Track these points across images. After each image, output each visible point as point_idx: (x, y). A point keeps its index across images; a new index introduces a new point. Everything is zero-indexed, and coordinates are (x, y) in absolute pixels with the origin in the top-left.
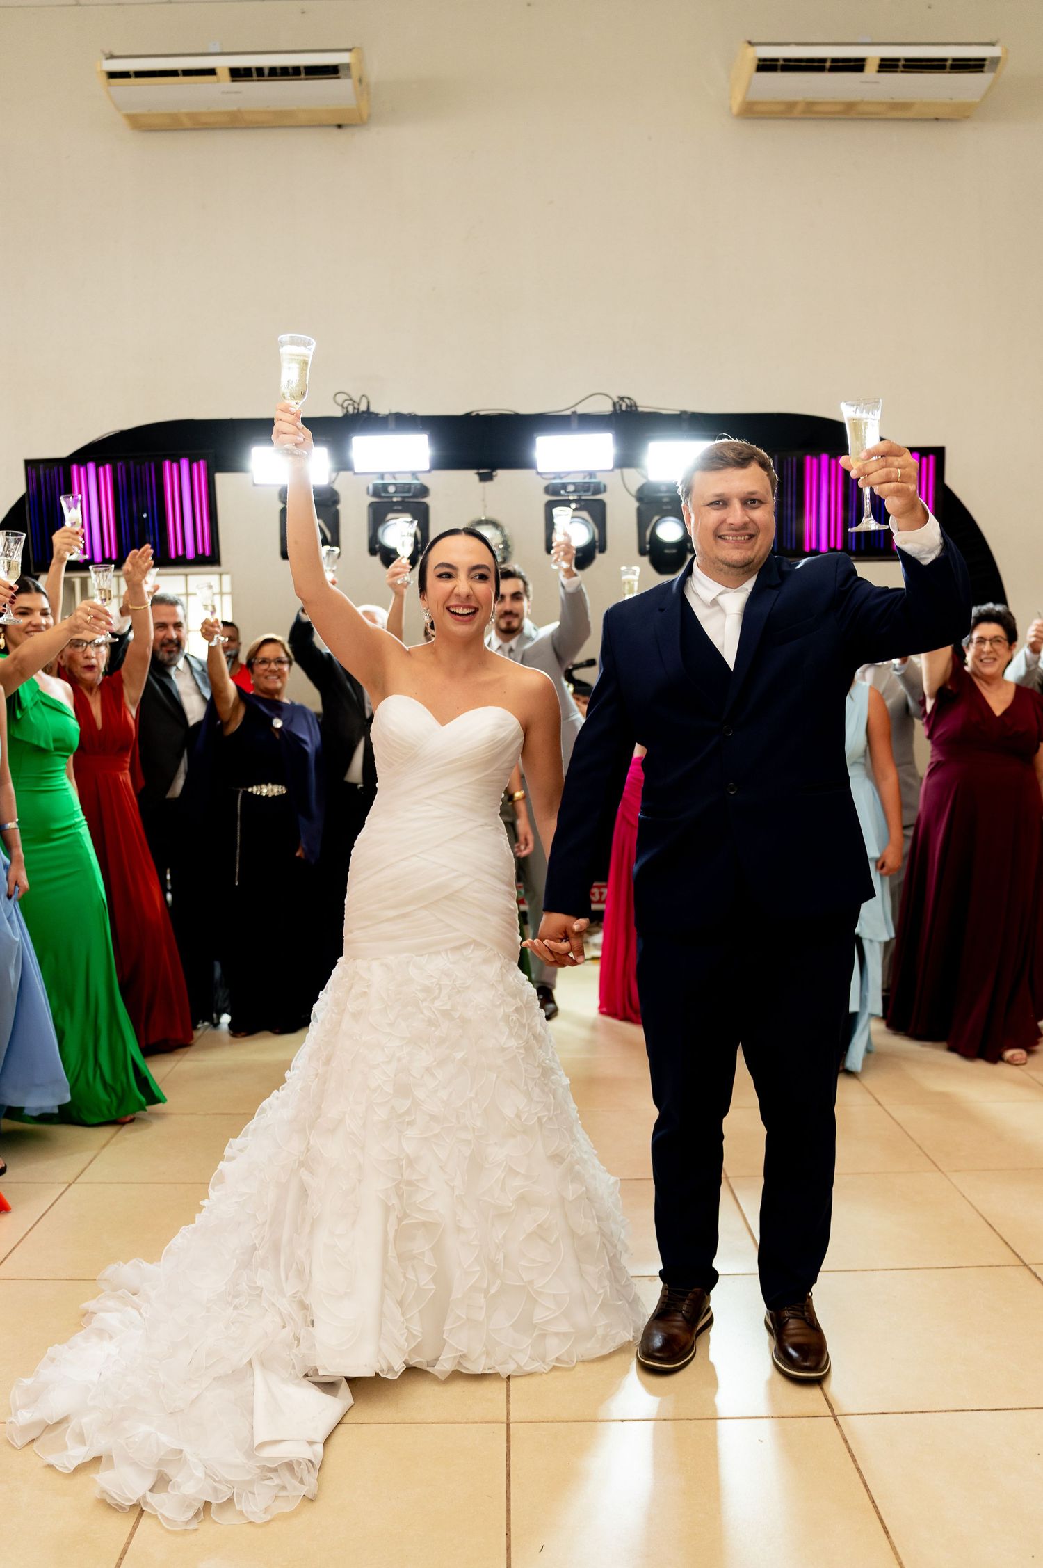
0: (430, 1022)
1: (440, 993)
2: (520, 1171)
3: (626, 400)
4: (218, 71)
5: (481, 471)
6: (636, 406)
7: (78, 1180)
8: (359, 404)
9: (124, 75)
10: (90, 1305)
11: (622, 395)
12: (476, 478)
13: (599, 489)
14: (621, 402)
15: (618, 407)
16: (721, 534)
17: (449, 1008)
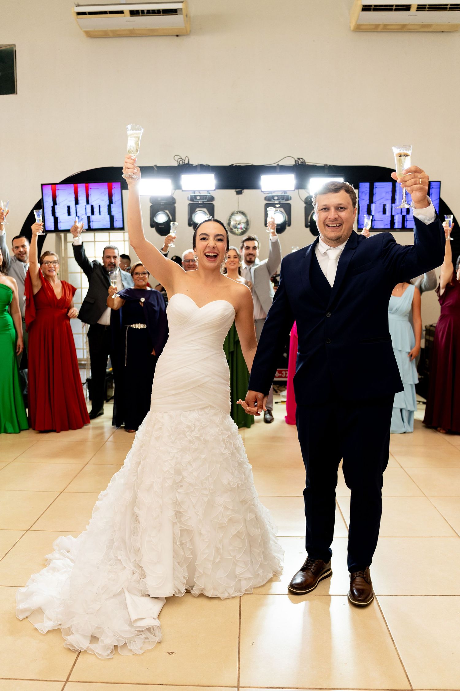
0: (190, 442)
1: (195, 428)
2: (229, 508)
3: (301, 159)
4: (125, 12)
5: (237, 190)
6: (305, 162)
7: (64, 491)
8: (185, 161)
9: (84, 13)
10: (49, 556)
11: (299, 157)
12: (235, 193)
13: (288, 198)
14: (298, 160)
15: (297, 163)
16: (326, 223)
17: (199, 435)
